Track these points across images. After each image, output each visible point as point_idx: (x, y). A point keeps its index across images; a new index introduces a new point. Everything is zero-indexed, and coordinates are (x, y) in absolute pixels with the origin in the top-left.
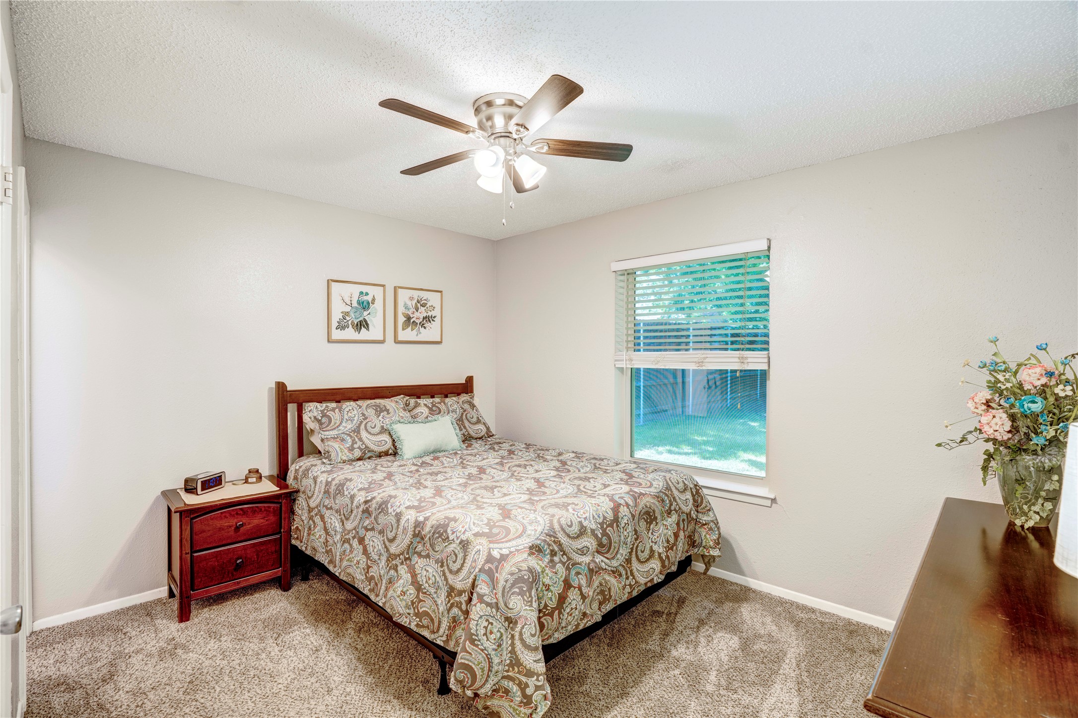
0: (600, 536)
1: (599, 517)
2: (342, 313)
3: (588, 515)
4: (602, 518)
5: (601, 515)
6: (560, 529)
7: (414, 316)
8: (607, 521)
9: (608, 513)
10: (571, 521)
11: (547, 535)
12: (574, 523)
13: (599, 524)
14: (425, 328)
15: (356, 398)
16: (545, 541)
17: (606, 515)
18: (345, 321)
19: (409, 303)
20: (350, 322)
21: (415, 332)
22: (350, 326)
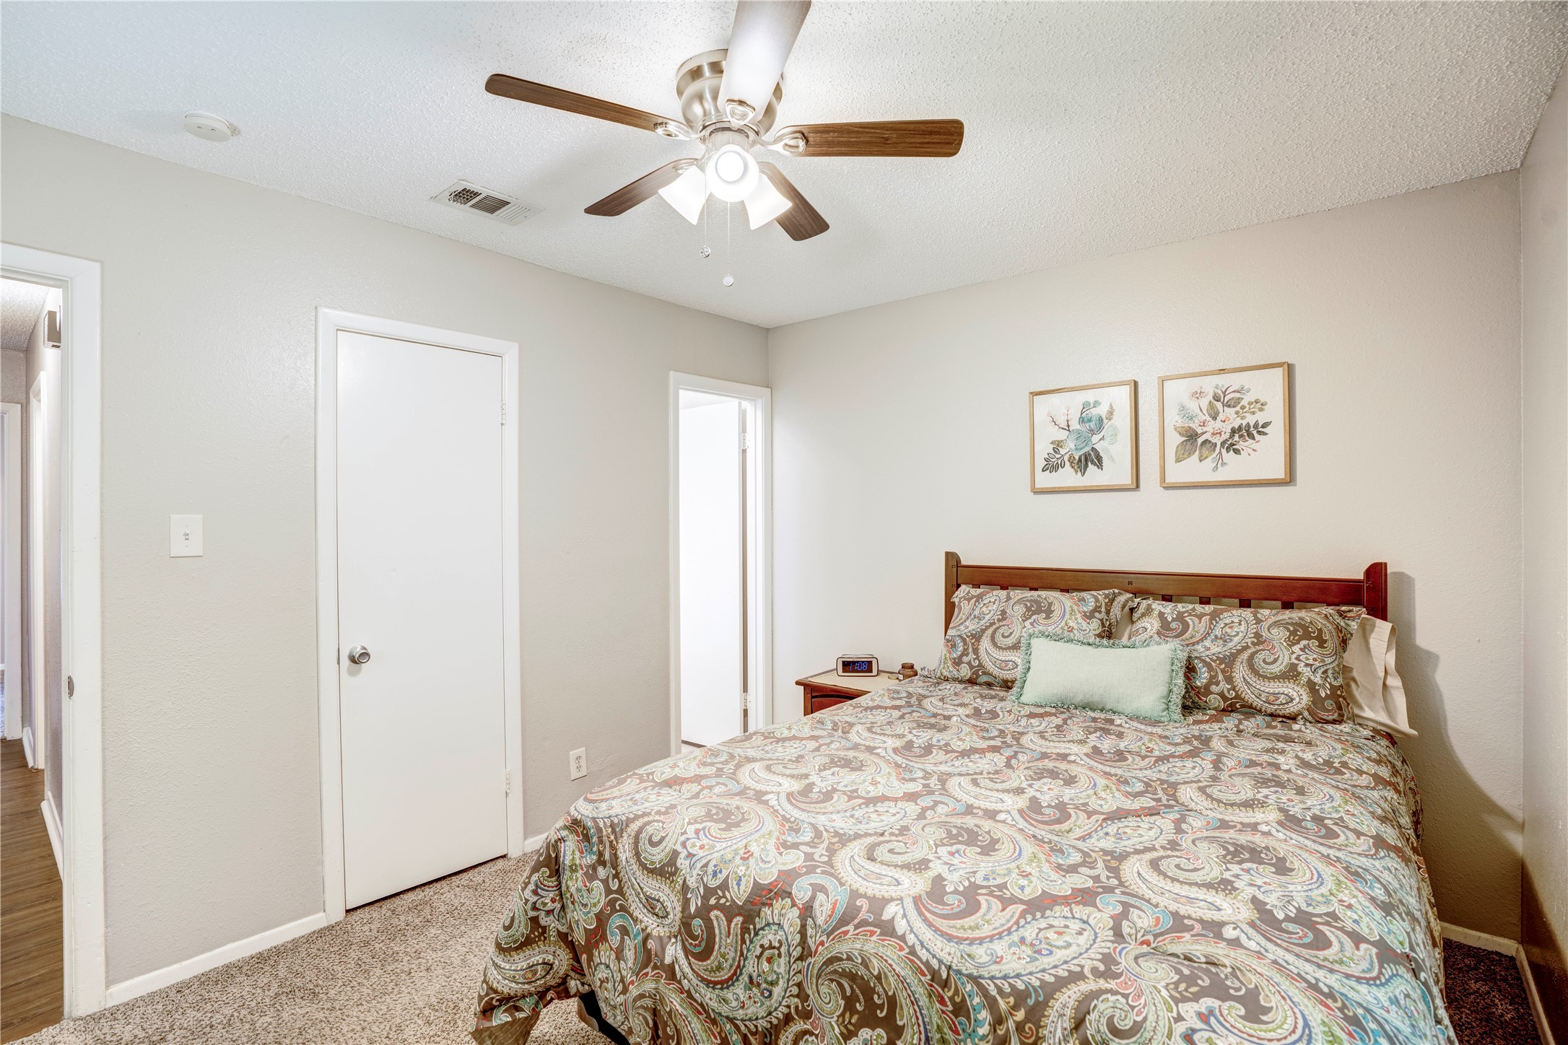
0: (693, 909)
1: (715, 874)
2: (1052, 443)
3: (702, 855)
4: (718, 882)
5: (721, 877)
6: (633, 834)
7: (1205, 429)
8: (724, 896)
9: (738, 885)
10: (663, 839)
11: (611, 826)
12: (664, 844)
13: (706, 887)
14: (1237, 452)
15: (1035, 585)
16: (599, 830)
17: (732, 883)
18: (1058, 456)
19: (1193, 406)
20: (1066, 458)
21: (1209, 463)
22: (1067, 464)
